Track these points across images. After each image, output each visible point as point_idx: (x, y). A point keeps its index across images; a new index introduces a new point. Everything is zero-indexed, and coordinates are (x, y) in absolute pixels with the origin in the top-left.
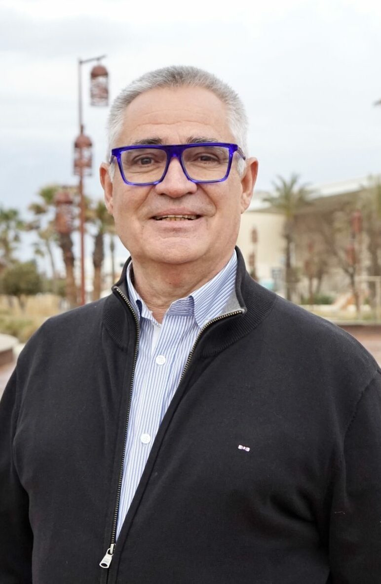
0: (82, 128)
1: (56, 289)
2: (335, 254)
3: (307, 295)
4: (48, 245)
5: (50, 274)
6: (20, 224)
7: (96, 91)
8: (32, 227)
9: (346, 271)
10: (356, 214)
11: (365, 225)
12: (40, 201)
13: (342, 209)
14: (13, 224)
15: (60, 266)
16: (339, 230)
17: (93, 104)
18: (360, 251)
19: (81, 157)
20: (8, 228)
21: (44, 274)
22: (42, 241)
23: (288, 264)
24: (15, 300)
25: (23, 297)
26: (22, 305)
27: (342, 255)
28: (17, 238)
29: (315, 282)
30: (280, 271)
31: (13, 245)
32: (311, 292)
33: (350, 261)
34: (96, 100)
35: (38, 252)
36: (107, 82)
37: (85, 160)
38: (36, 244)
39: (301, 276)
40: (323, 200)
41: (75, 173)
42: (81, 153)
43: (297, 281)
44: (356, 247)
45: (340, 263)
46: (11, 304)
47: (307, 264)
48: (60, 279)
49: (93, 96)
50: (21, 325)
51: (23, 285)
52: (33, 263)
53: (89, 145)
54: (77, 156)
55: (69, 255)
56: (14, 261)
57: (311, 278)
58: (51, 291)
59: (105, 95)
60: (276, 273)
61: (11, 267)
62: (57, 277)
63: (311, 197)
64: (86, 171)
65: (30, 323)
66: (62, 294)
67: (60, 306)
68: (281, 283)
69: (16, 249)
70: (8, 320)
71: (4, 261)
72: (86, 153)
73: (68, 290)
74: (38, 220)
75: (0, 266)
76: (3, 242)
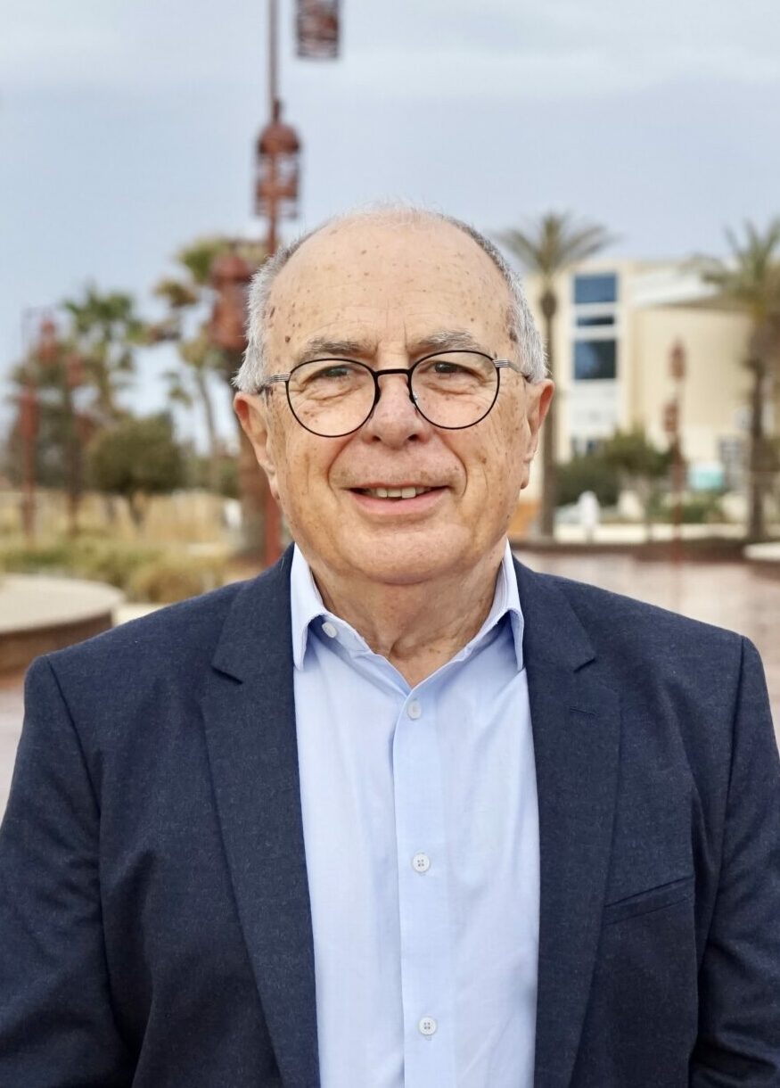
0: (277, 108)
1: (215, 480)
4: (201, 382)
5: (203, 446)
6: (136, 329)
7: (311, 25)
8: (161, 336)
12: (182, 275)
14: (119, 329)
17: (302, 53)
19: (274, 175)
20: (108, 337)
21: (190, 445)
22: (188, 372)
23: (756, 429)
24: (121, 506)
25: (140, 499)
26: (137, 516)
28: (126, 363)
30: (738, 444)
31: (116, 377)
34: (309, 44)
35: (177, 394)
37: (283, 181)
38: (172, 376)
41: (258, 211)
42: (273, 165)
46: (111, 513)
48: (226, 458)
49: (302, 35)
50: (133, 562)
51: (139, 472)
52: (164, 422)
53: (292, 146)
54: (265, 170)
56: (119, 416)
58: (205, 485)
59: (329, 32)
60: (730, 448)
61: (111, 428)
62: (219, 455)
64: (285, 207)
65: (153, 558)
66: (229, 490)
67: (223, 521)
68: (740, 473)
69: (124, 386)
70: (102, 548)
71: (96, 414)
72: (285, 167)
73: (243, 482)
74: (177, 320)
75: (88, 424)
76: (97, 369)
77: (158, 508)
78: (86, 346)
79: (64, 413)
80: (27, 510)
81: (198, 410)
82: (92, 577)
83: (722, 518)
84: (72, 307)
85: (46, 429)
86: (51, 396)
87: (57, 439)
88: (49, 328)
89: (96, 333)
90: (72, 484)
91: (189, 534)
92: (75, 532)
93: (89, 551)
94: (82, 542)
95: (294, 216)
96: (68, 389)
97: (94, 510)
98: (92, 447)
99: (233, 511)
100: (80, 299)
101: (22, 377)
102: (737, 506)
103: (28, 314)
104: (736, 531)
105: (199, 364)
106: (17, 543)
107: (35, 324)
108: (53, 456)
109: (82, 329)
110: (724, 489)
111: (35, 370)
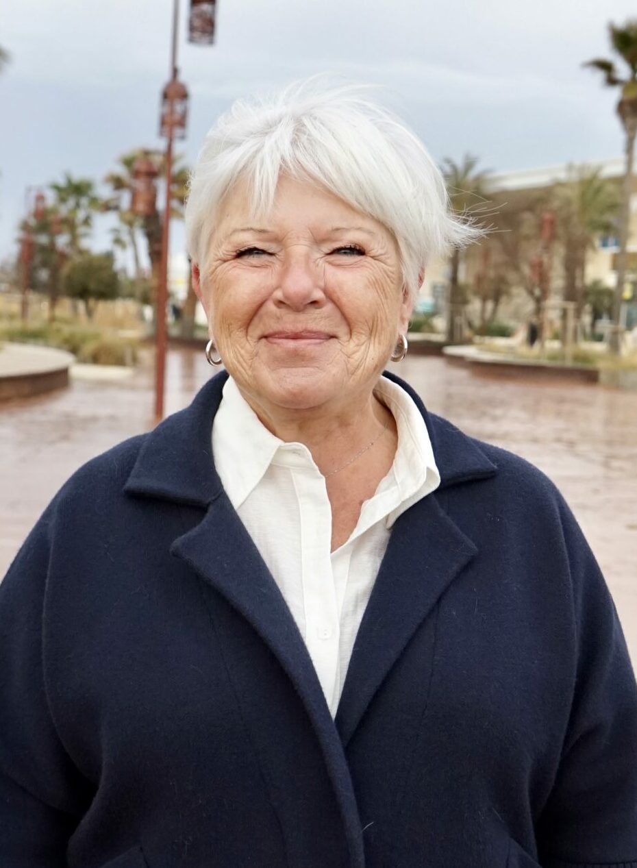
0: (175, 72)
1: (138, 292)
2: (517, 268)
3: (477, 323)
4: (132, 235)
5: (131, 272)
6: (94, 201)
7: (197, 23)
8: (107, 207)
9: (531, 293)
10: (547, 216)
11: (560, 231)
12: (121, 171)
13: (530, 208)
14: (84, 201)
15: (145, 262)
16: (527, 238)
17: (191, 40)
18: (550, 267)
19: (172, 112)
20: (78, 205)
21: (124, 270)
22: (125, 229)
23: (454, 279)
24: (81, 306)
25: (92, 302)
26: (90, 313)
27: (526, 270)
28: (87, 222)
29: (490, 305)
30: (443, 287)
31: (81, 230)
32: (483, 318)
33: (536, 279)
34: (197, 35)
35: (118, 241)
36: (214, 12)
37: (177, 117)
38: (116, 231)
39: (470, 297)
40: (506, 194)
41: (161, 134)
42: (172, 106)
43: (465, 302)
44: (545, 259)
45: (522, 281)
46: (75, 308)
47: (480, 279)
48: (145, 280)
49: (192, 29)
50: (84, 339)
51: (92, 286)
52: (109, 257)
53: (184, 95)
54: (166, 109)
55: (156, 247)
56: (81, 252)
57: (484, 299)
58: (131, 296)
59: (209, 28)
60: (439, 289)
61: (77, 259)
62: (141, 278)
63: (490, 188)
64: (178, 132)
65: (96, 336)
66: (145, 300)
67: (141, 317)
68: (443, 303)
69: (85, 235)
70: (67, 330)
71: (68, 250)
72: (179, 108)
73: (153, 295)
74: (118, 199)
75: (63, 257)
76: (69, 224)
77: (102, 307)
78: (64, 211)
79: (51, 249)
80: (25, 305)
81: (129, 252)
82: (59, 347)
83: (432, 330)
84: (57, 188)
85: (38, 259)
86: (43, 239)
87: (45, 264)
88: (40, 198)
89: (71, 202)
90: (53, 292)
91: (119, 324)
92: (53, 319)
93: (58, 331)
94: (56, 325)
95: (183, 138)
96: (53, 235)
97: (65, 307)
98: (65, 270)
99: (148, 312)
100: (62, 182)
101: (25, 227)
102: (440, 323)
103: (29, 189)
104: (439, 338)
105: (130, 224)
106: (17, 325)
107: (33, 194)
108: (44, 275)
109: (63, 200)
110: (434, 313)
111: (33, 222)
